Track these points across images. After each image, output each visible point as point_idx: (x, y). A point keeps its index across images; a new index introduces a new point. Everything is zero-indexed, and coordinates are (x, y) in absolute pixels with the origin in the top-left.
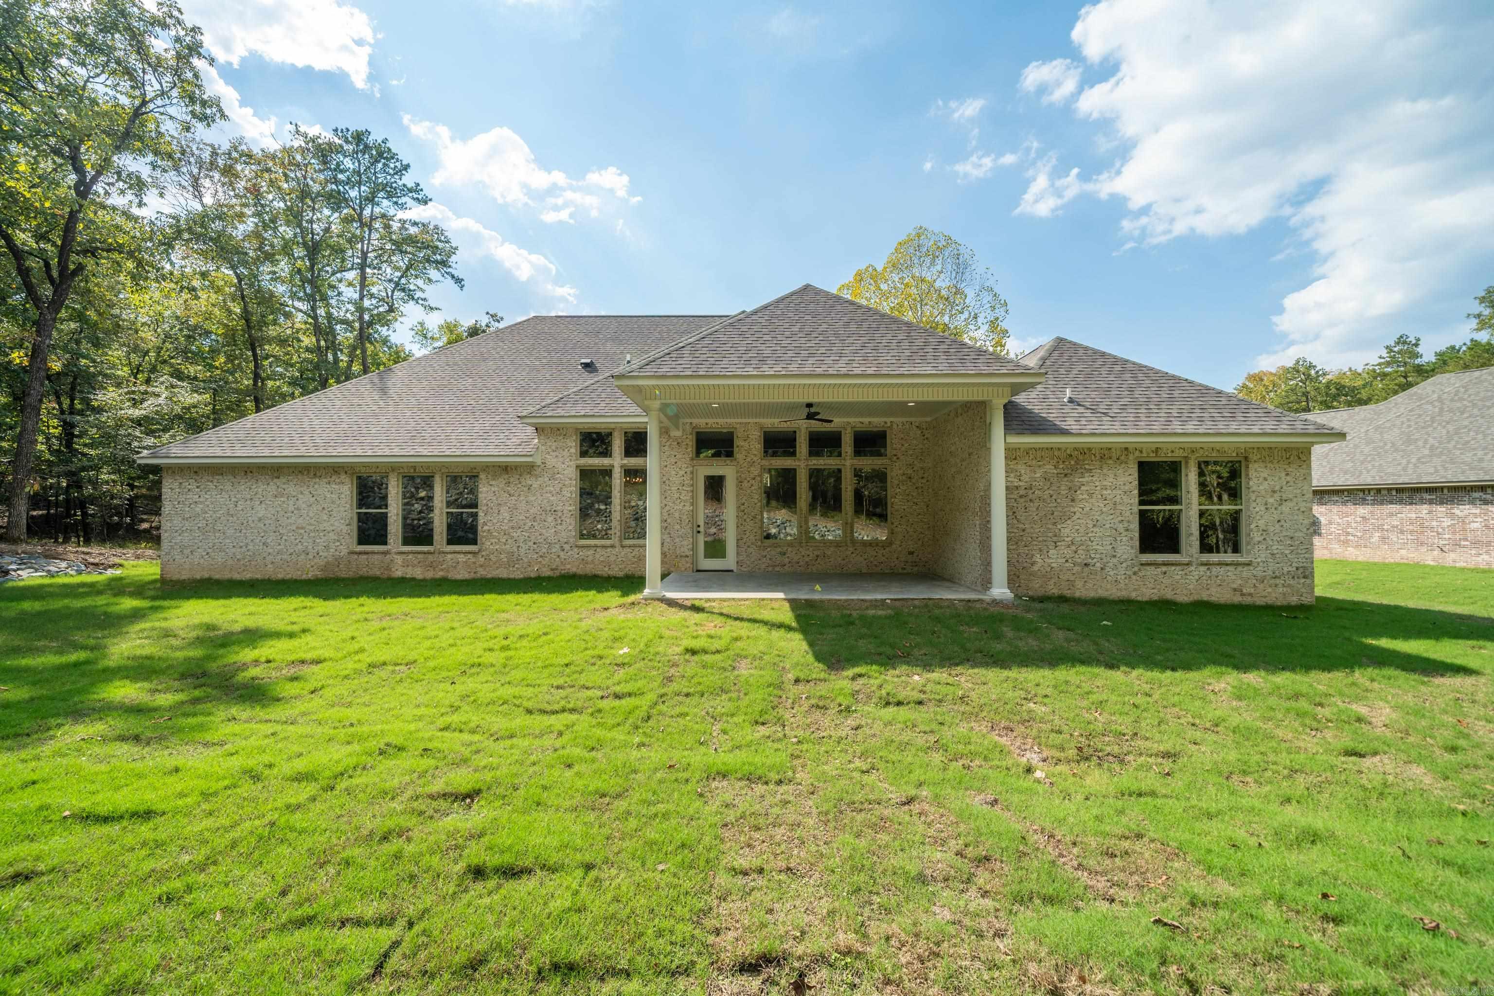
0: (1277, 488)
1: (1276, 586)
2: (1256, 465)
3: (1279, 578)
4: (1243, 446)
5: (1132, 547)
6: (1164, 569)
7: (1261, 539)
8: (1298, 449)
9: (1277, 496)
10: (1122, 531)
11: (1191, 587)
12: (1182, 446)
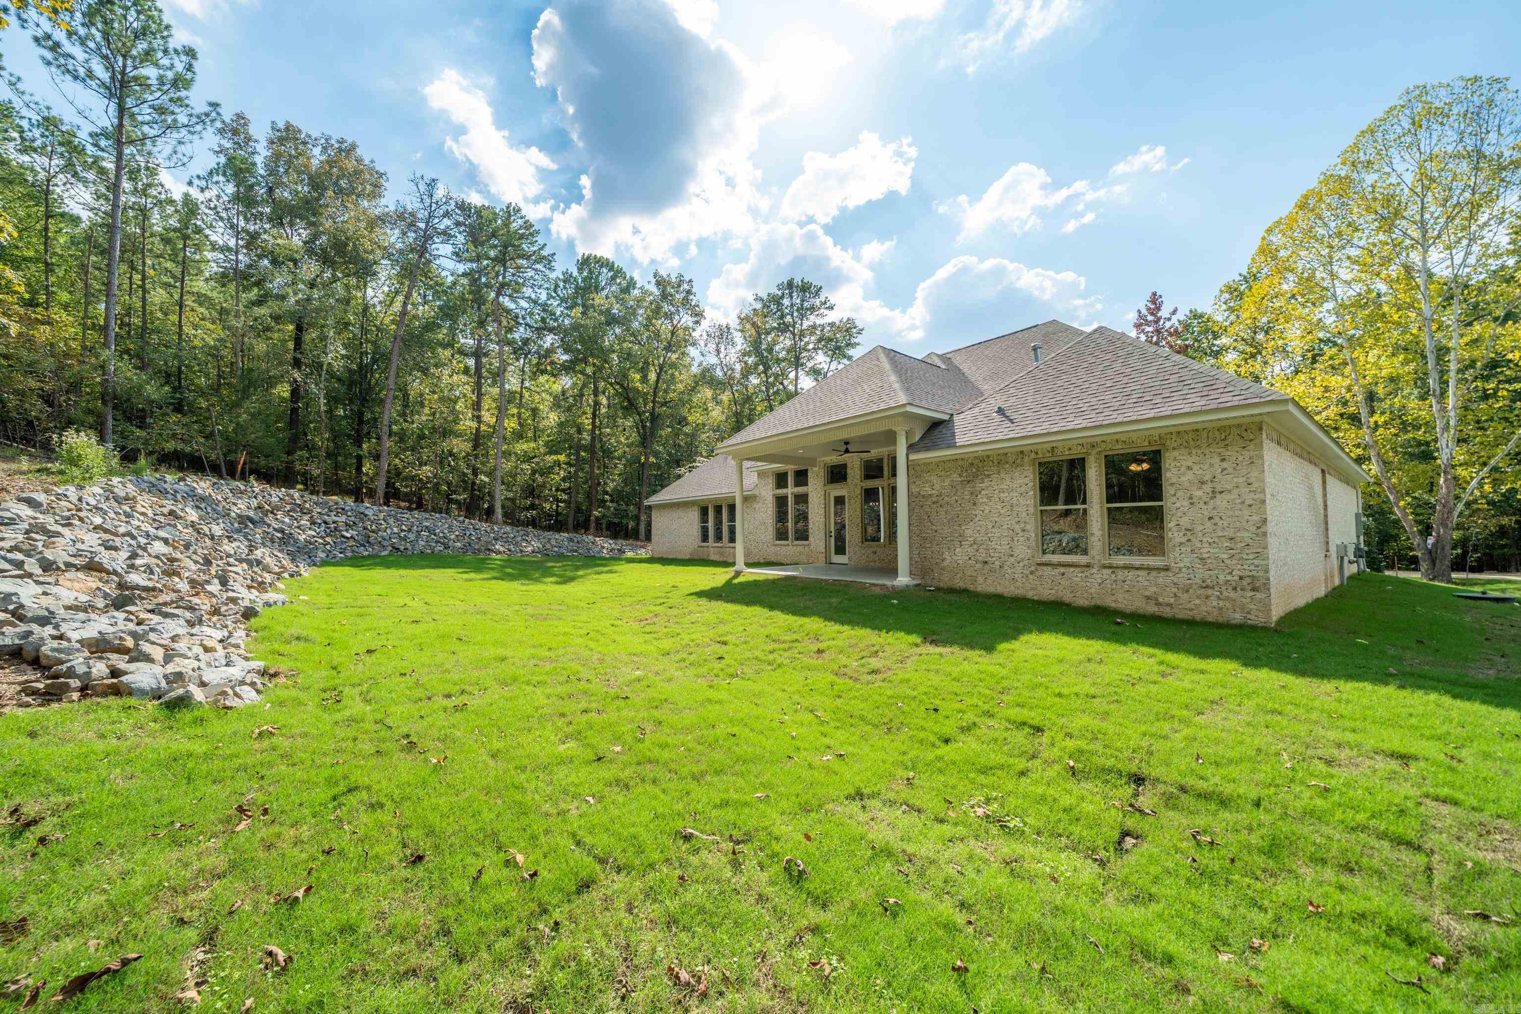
0: (1207, 477)
1: (1207, 597)
2: (1175, 453)
3: (1213, 588)
4: (1156, 433)
5: (1029, 548)
6: (1062, 570)
7: (1184, 540)
8: (1239, 426)
9: (1208, 488)
10: (1019, 531)
11: (1093, 590)
12: (1081, 441)
